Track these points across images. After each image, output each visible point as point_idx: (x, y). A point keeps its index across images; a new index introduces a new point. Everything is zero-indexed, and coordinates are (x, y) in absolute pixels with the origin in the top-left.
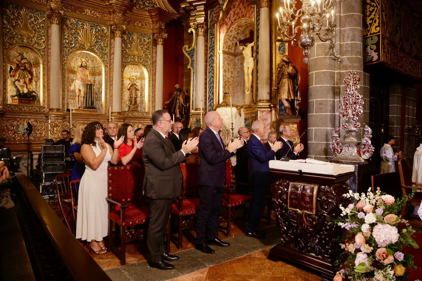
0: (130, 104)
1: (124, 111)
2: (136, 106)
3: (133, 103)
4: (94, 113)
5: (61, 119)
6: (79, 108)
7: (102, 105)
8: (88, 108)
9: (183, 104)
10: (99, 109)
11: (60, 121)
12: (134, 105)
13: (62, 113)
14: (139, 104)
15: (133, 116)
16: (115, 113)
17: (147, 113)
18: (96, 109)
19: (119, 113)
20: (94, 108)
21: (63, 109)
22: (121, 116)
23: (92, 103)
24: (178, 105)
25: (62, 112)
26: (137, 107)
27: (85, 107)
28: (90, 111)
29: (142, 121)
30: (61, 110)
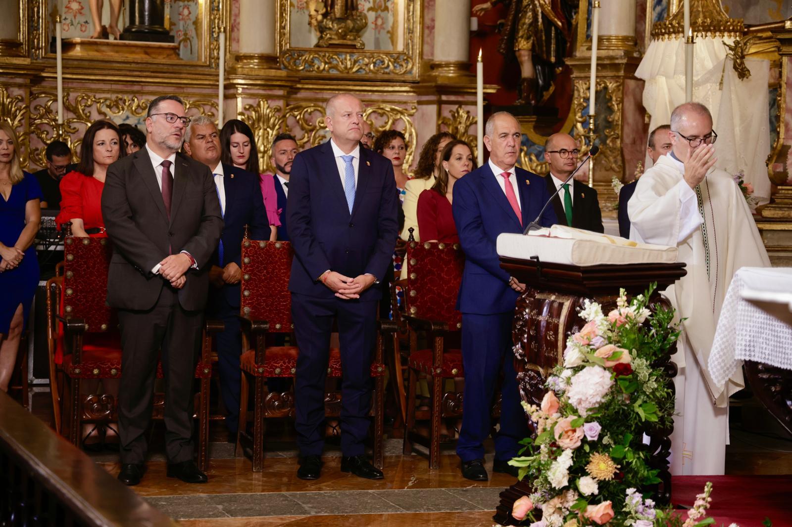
0: (325, 15)
1: (291, 51)
2: (350, 23)
3: (338, 10)
4: (161, 59)
5: (20, 86)
6: (104, 33)
7: (197, 23)
8: (140, 35)
9: (552, 16)
10: (186, 39)
11: (17, 92)
12: (340, 20)
13: (27, 61)
14: (371, 16)
15: (334, 72)
16: (251, 57)
17: (397, 58)
18: (171, 39)
19: (269, 60)
20: (166, 36)
21: (30, 42)
22: (273, 73)
23: (157, 14)
24: (528, 19)
25: (29, 55)
26: (358, 30)
27: (127, 34)
28: (147, 50)
29: (375, 97)
30: (25, 47)
